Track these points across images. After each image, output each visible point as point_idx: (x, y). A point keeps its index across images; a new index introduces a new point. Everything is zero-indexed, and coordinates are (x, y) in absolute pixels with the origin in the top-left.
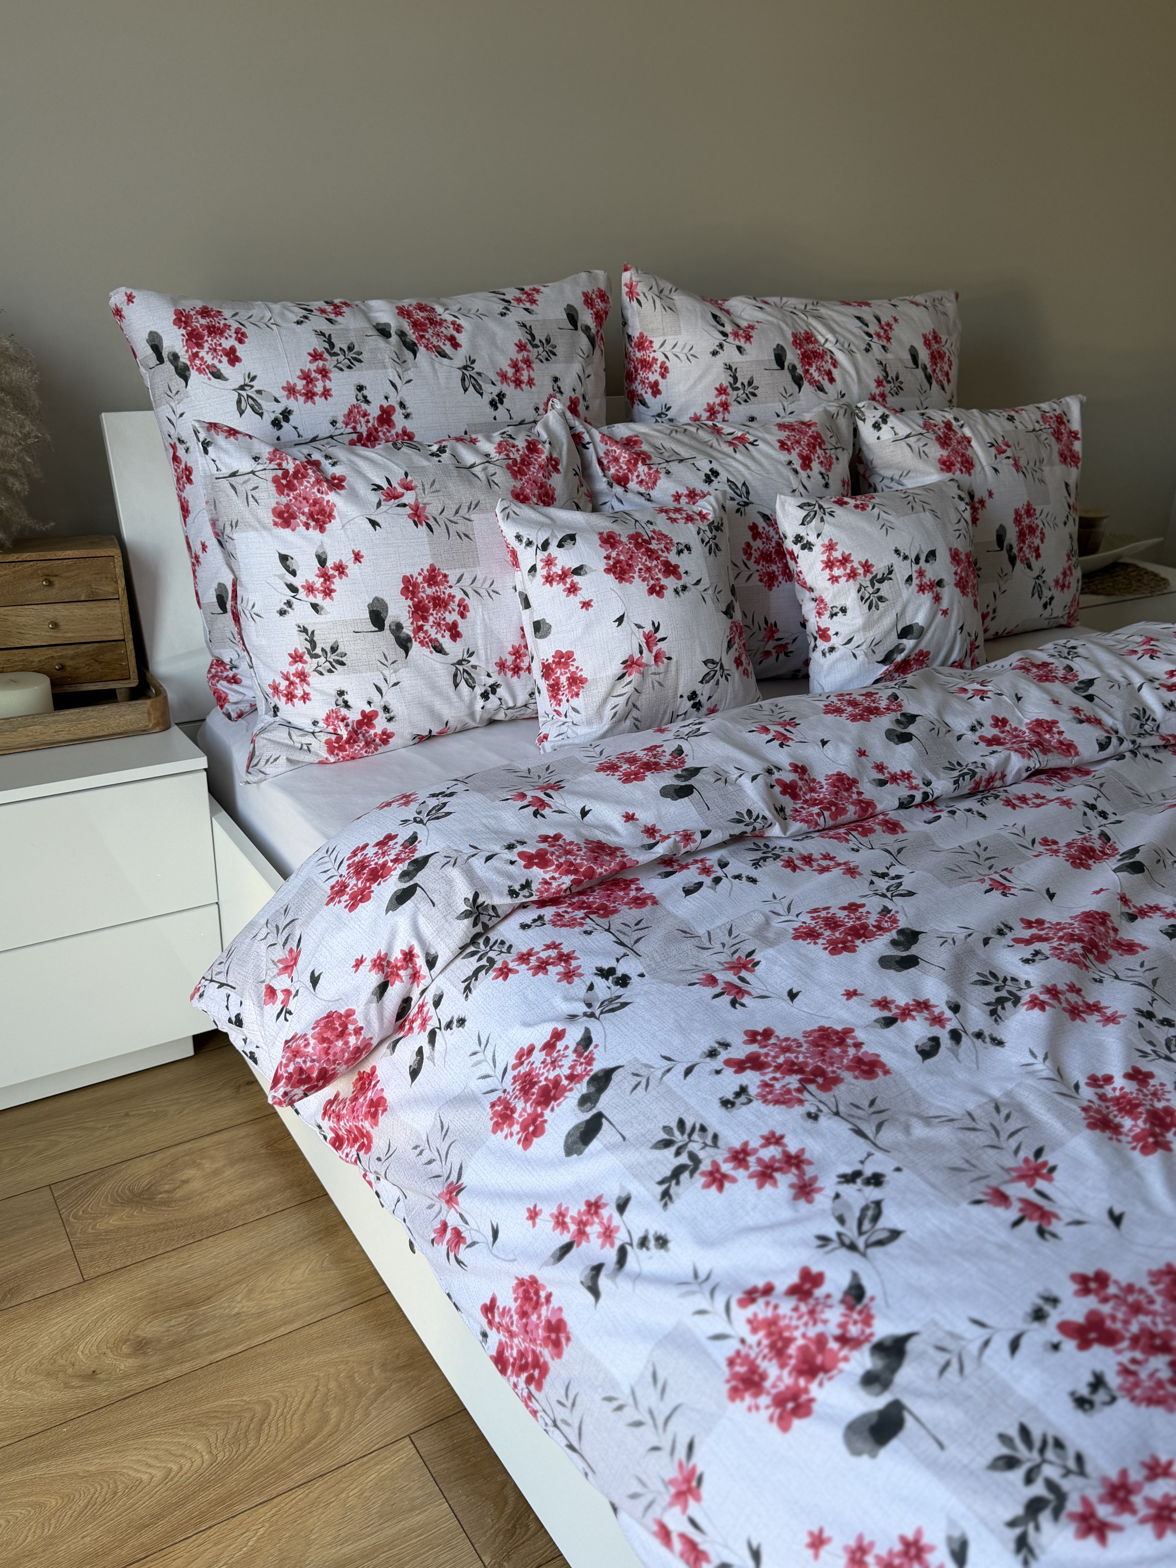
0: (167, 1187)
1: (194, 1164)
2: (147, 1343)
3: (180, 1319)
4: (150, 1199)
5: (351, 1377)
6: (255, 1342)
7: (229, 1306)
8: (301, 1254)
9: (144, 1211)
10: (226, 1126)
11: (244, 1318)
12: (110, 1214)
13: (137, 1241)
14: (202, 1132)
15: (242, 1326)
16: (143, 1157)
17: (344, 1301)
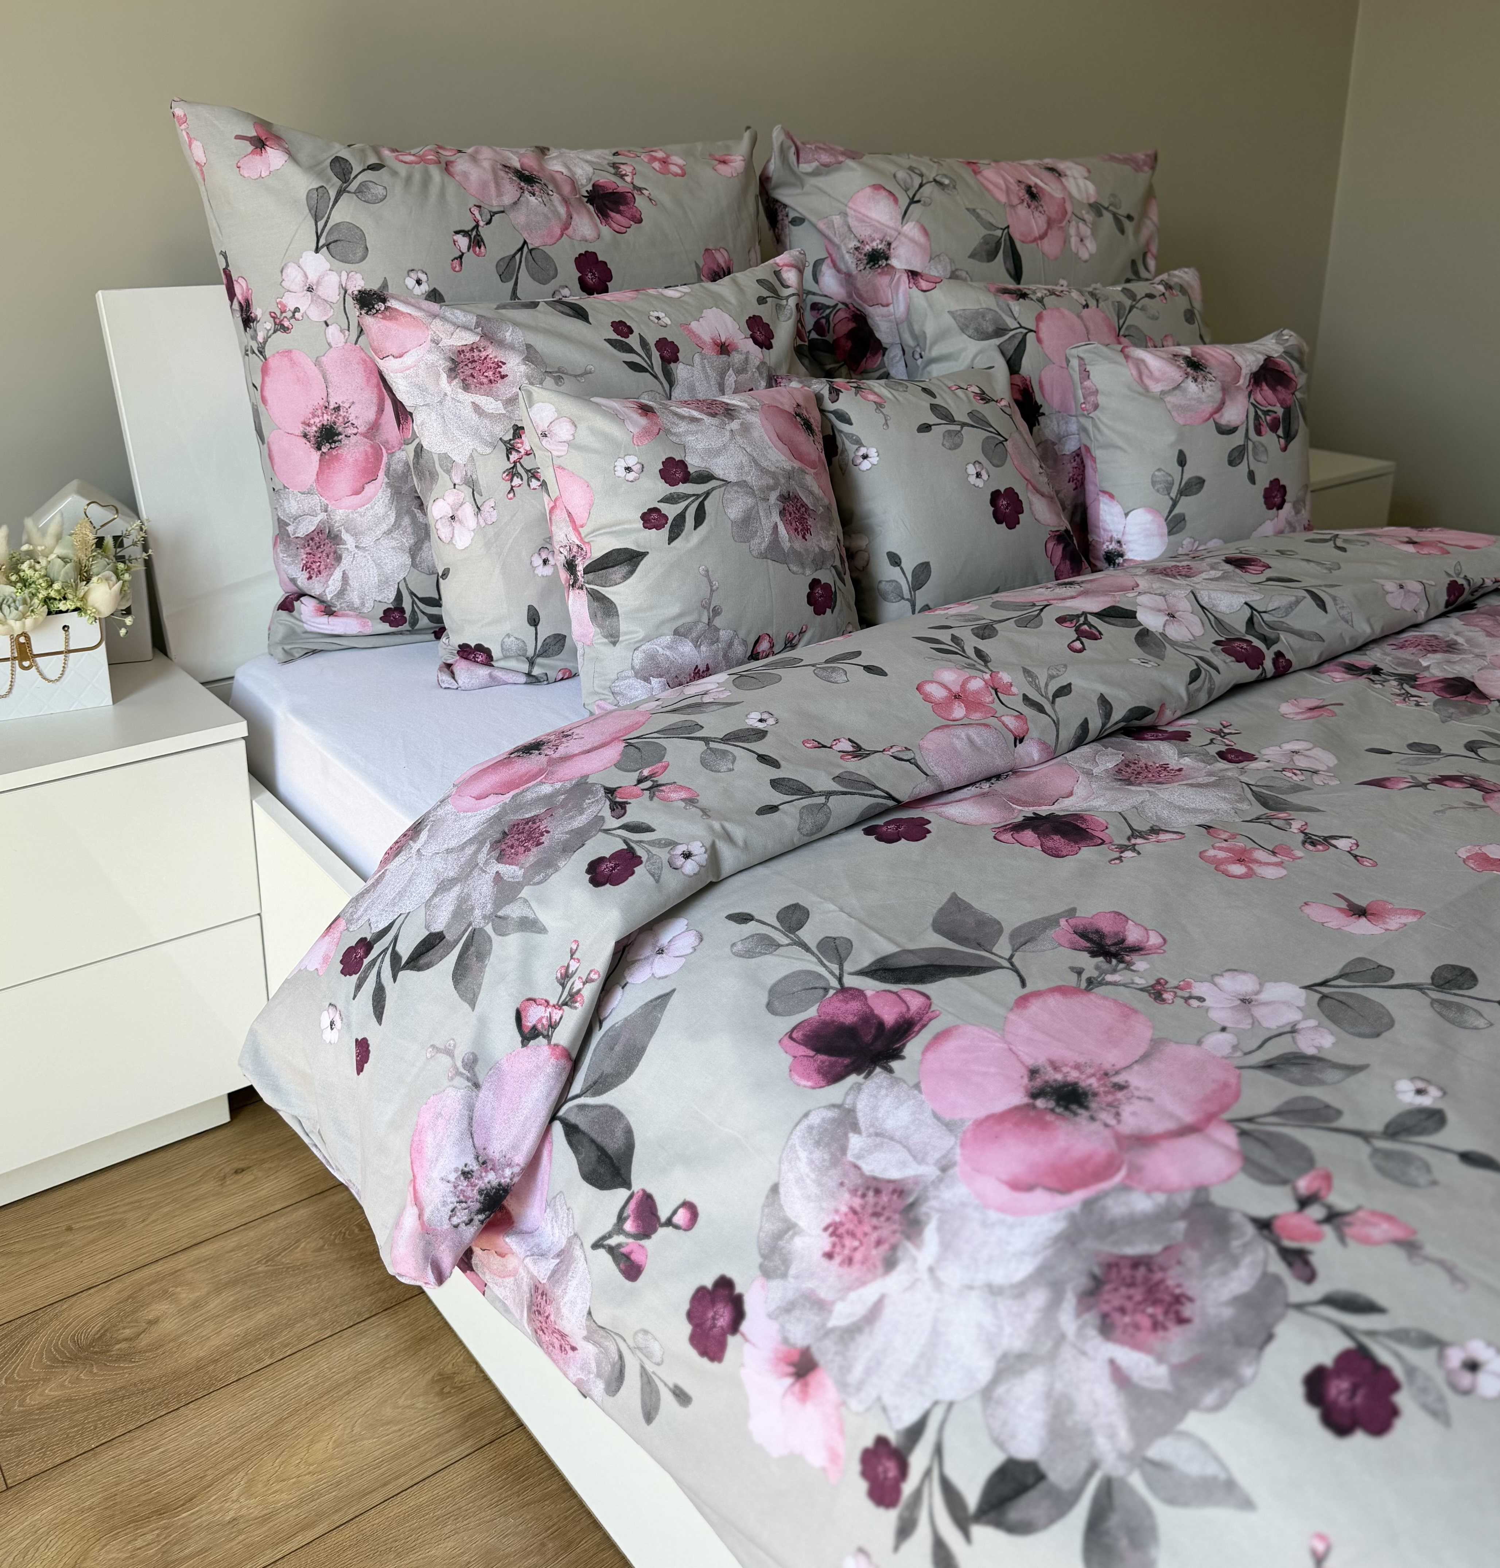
0: (127, 1332)
1: (165, 1294)
4: (104, 1353)
6: (261, 1563)
7: (220, 1509)
8: (322, 1419)
9: (95, 1371)
10: (208, 1236)
11: (242, 1526)
12: (46, 1380)
13: (86, 1419)
14: (174, 1247)
15: (240, 1538)
16: (92, 1291)
17: (385, 1484)
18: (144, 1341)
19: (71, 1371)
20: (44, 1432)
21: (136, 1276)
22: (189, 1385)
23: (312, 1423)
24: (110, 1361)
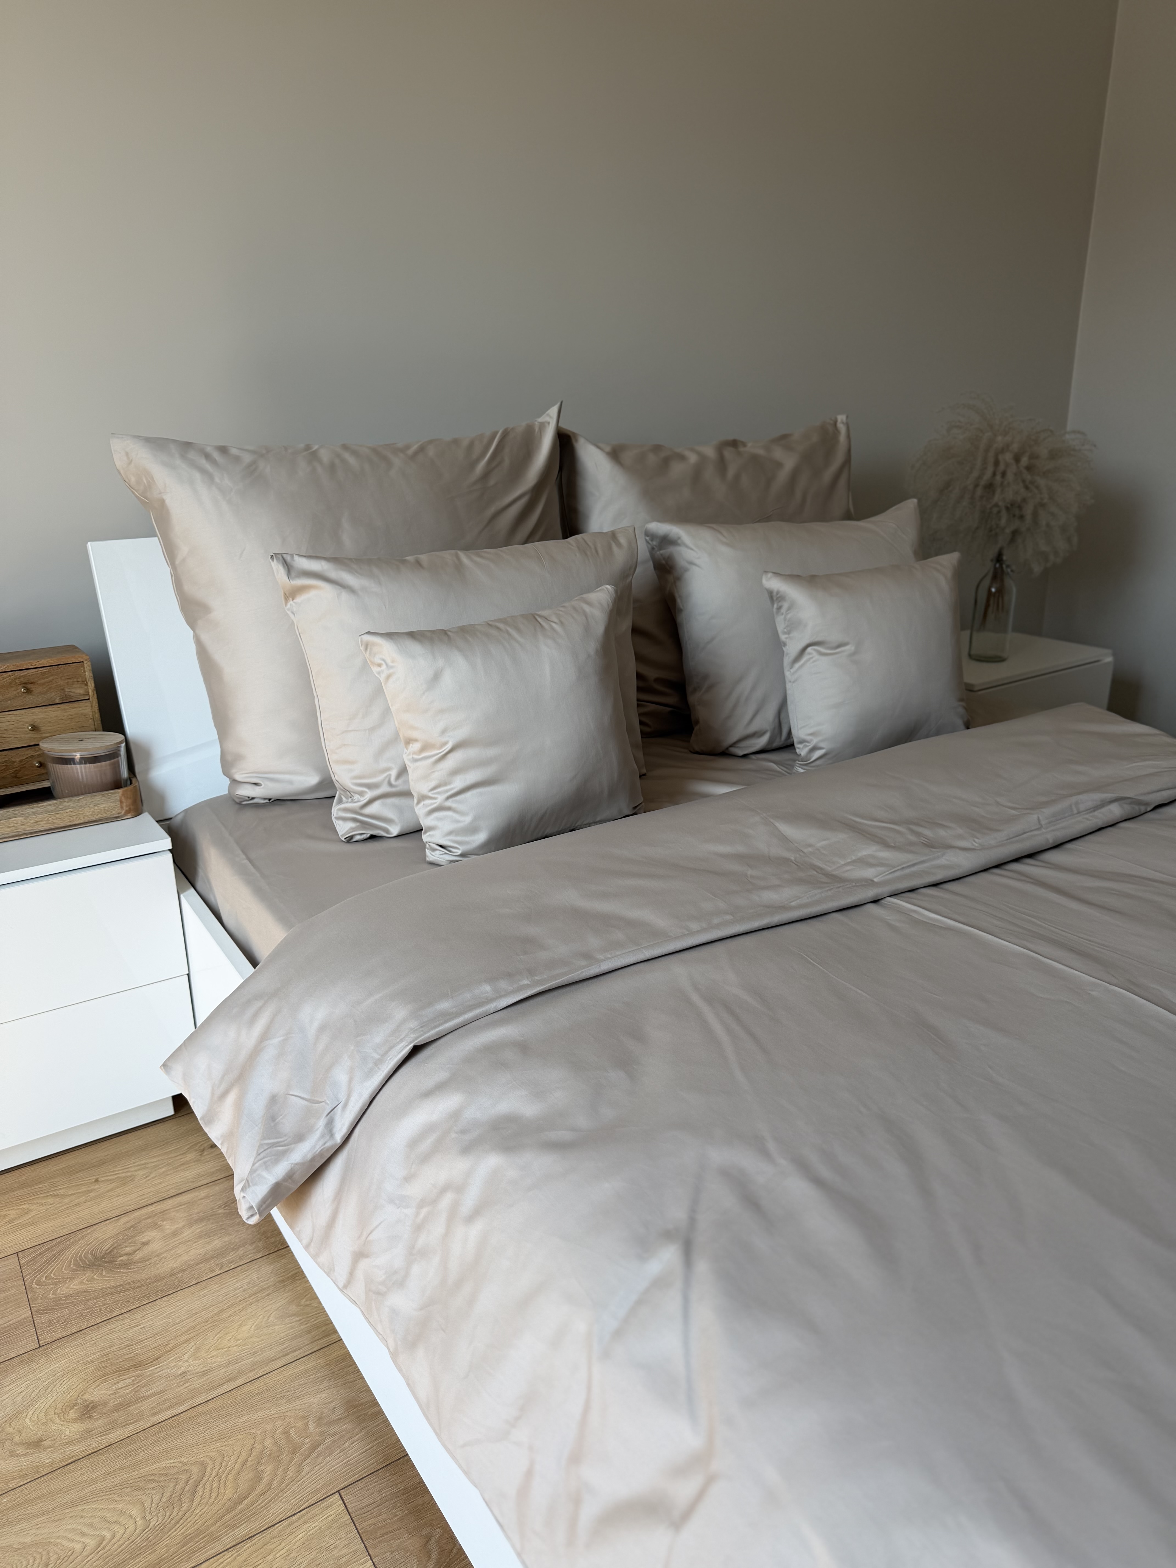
0: (128, 1250)
1: (155, 1226)
2: (93, 1407)
3: (128, 1381)
4: (111, 1262)
5: (286, 1433)
6: (198, 1401)
7: (176, 1366)
8: (249, 1310)
9: (104, 1274)
10: (188, 1188)
11: (189, 1377)
12: (71, 1279)
13: (95, 1304)
14: (165, 1195)
15: (186, 1385)
16: (108, 1221)
17: (286, 1355)
18: (139, 1255)
19: (89, 1274)
20: (66, 1312)
21: (137, 1214)
22: (164, 1286)
23: (243, 1313)
24: (115, 1268)
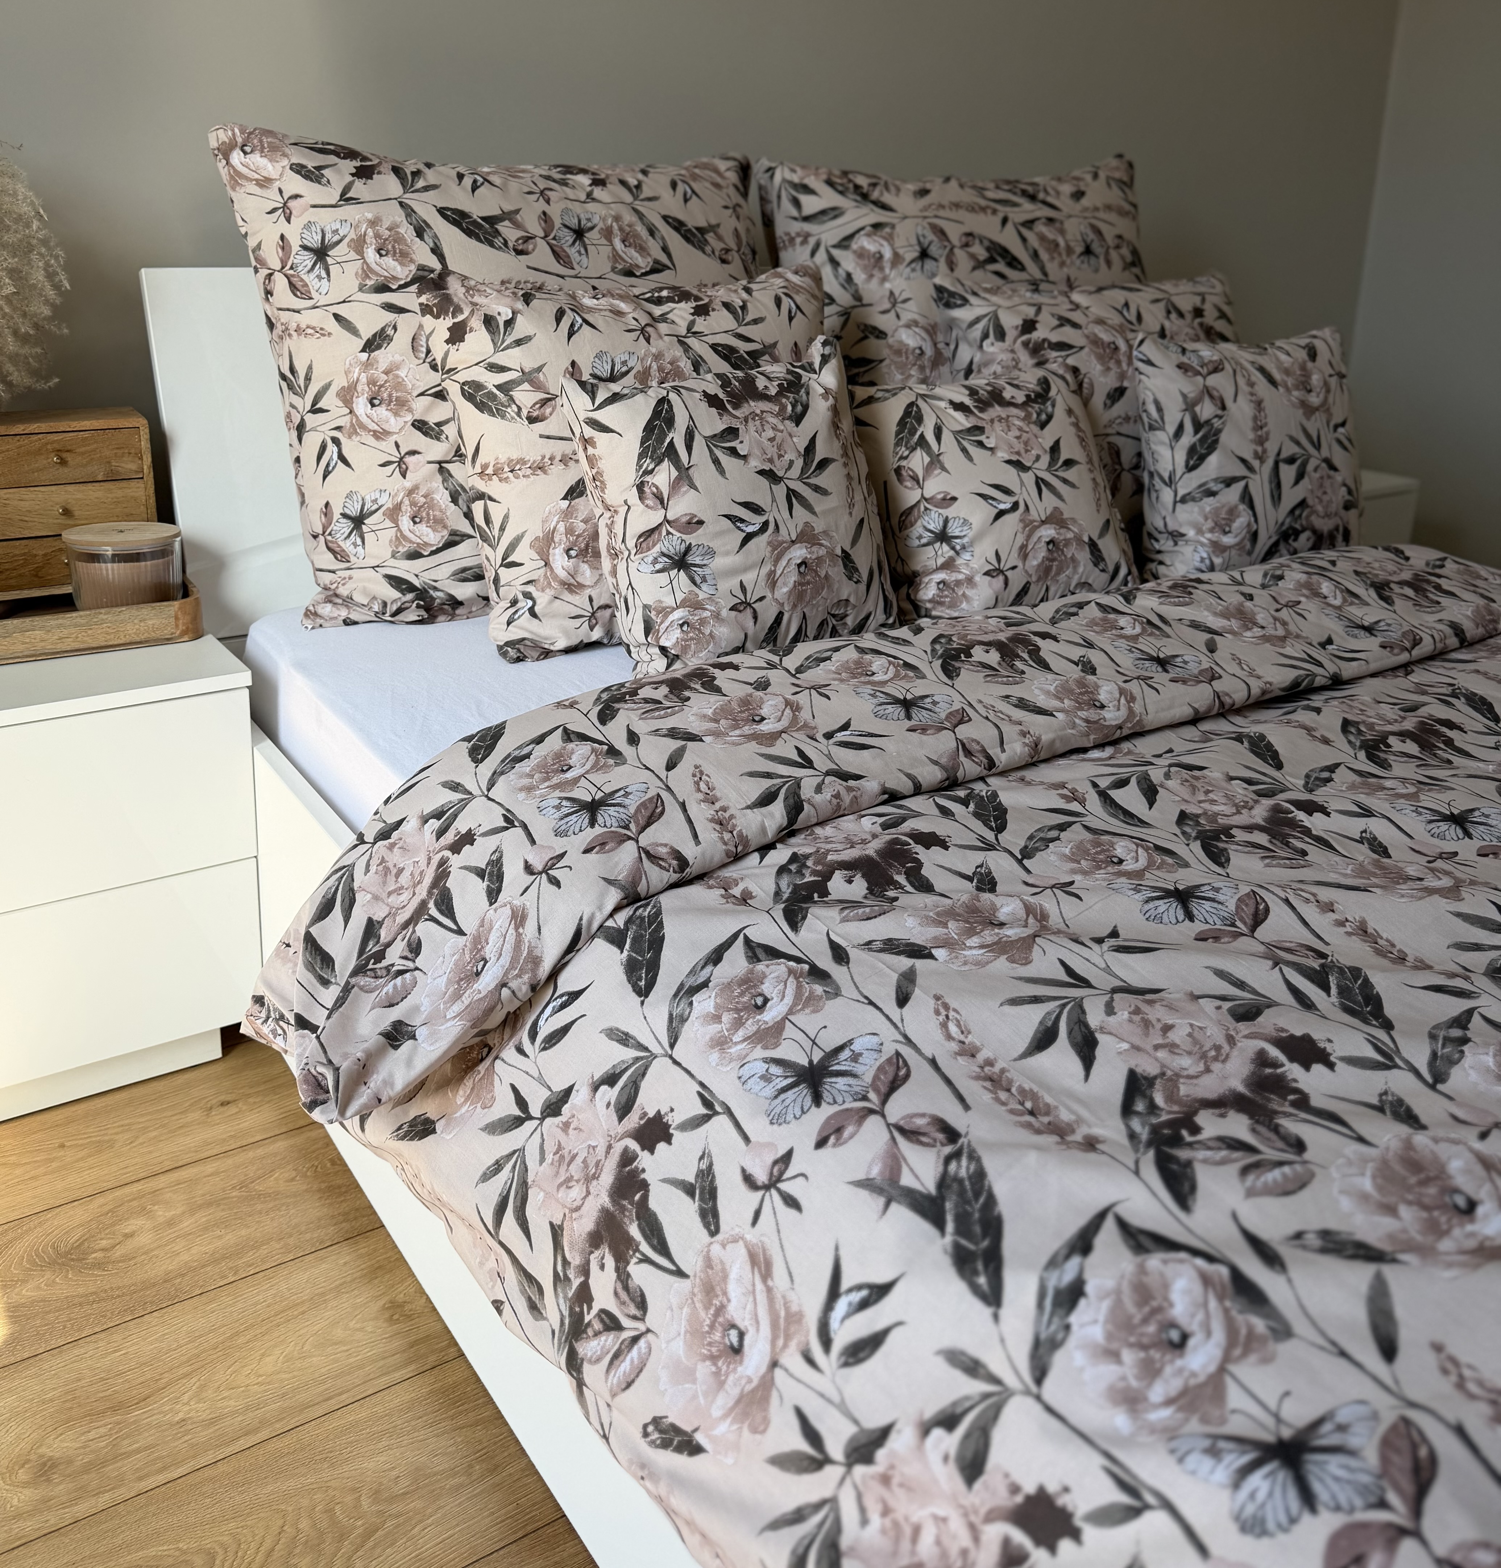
0: (104, 1243)
1: (143, 1211)
2: (54, 1466)
3: (102, 1430)
4: (79, 1260)
5: (330, 1511)
6: (203, 1461)
7: (172, 1410)
8: (277, 1334)
9: (70, 1276)
10: (189, 1161)
11: (191, 1427)
12: (24, 1281)
13: (58, 1318)
14: (157, 1169)
15: (187, 1438)
16: (76, 1203)
17: (328, 1399)
18: (118, 1252)
19: (48, 1275)
21: (118, 1193)
22: (156, 1295)
23: (267, 1337)
24: (85, 1269)
